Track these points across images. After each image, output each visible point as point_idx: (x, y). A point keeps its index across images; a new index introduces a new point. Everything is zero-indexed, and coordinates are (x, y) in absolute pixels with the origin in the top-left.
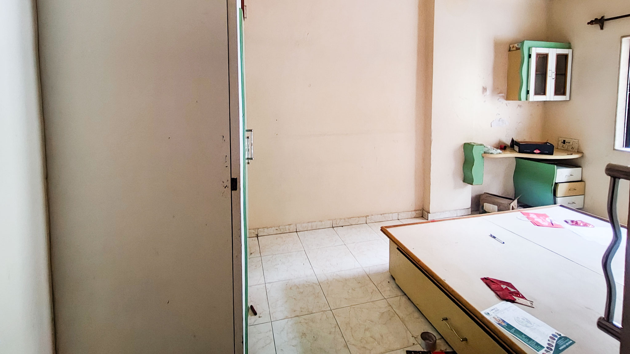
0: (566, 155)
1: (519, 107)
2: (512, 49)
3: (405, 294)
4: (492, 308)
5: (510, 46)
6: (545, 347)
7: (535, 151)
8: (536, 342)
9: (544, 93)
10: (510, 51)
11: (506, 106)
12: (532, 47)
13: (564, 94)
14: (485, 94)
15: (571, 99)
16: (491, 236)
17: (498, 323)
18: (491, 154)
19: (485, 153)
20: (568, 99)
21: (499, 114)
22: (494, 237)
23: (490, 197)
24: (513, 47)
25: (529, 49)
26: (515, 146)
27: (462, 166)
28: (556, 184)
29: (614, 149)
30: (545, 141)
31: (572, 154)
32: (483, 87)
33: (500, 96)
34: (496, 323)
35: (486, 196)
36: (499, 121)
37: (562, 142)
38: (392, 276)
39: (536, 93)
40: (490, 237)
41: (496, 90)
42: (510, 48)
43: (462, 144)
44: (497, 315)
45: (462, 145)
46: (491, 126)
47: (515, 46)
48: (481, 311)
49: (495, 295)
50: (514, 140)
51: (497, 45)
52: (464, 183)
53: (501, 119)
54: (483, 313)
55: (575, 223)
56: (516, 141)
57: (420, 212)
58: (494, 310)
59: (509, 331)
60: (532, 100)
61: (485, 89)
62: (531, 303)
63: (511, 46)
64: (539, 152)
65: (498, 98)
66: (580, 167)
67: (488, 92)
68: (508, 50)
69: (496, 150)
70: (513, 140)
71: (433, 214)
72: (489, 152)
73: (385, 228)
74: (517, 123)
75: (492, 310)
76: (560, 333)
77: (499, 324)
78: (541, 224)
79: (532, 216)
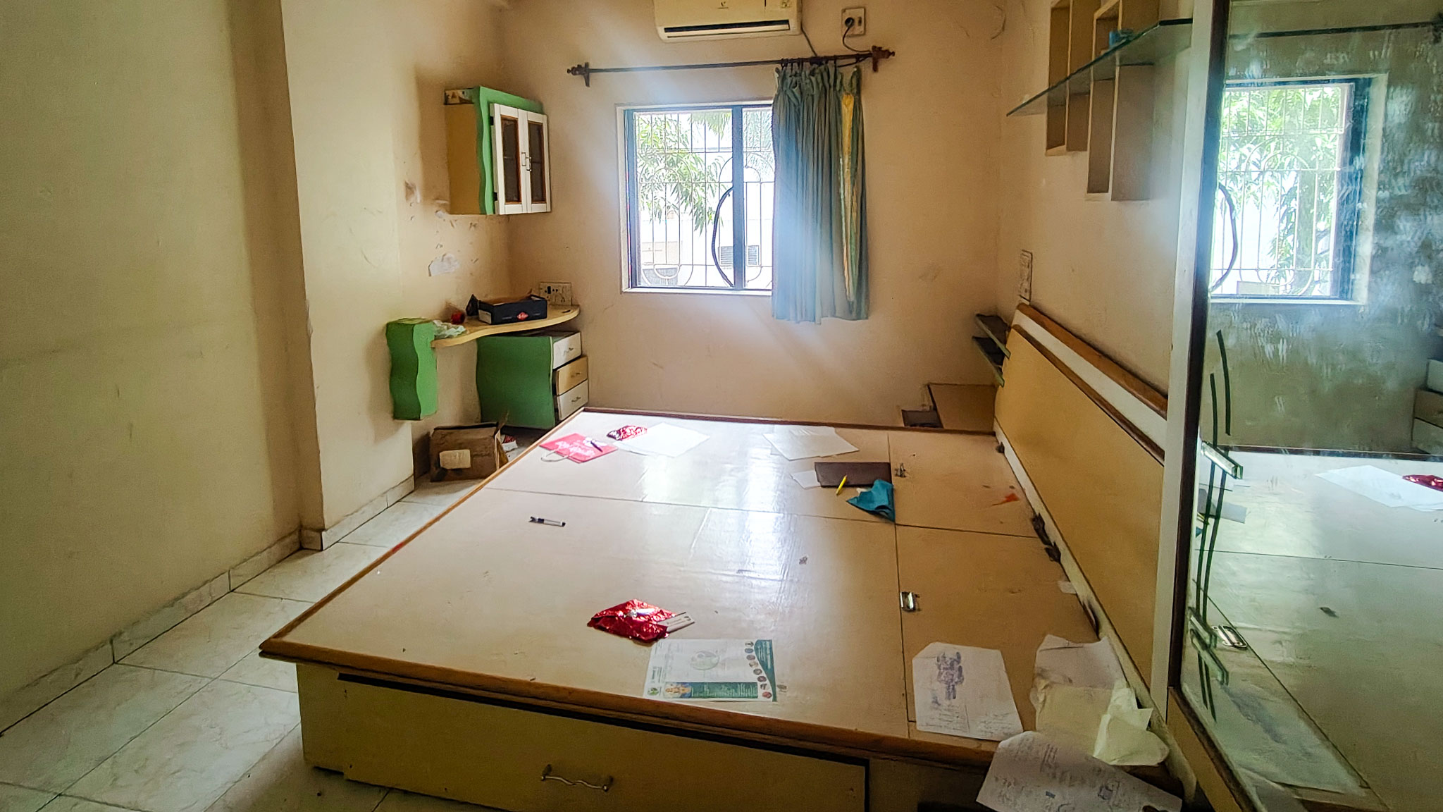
0: (561, 316)
1: (473, 228)
2: (451, 100)
3: (391, 790)
4: (650, 673)
5: (445, 94)
6: (757, 681)
7: (520, 317)
8: (743, 683)
9: (519, 200)
10: (446, 103)
11: (451, 227)
12: (493, 103)
13: (543, 200)
14: (412, 199)
15: (553, 210)
16: (533, 520)
17: (680, 695)
18: (448, 337)
19: (436, 338)
20: (549, 210)
21: (441, 246)
22: (541, 521)
23: (451, 433)
24: (453, 96)
25: (490, 104)
26: (479, 311)
27: (388, 382)
28: (555, 370)
29: (621, 292)
30: (526, 294)
31: (569, 311)
32: (406, 184)
33: (441, 206)
34: (677, 698)
35: (440, 437)
36: (443, 260)
37: (546, 292)
38: (318, 769)
39: (508, 200)
40: (532, 524)
41: (431, 194)
42: (446, 97)
43: (382, 328)
44: (667, 680)
45: (383, 330)
46: (430, 275)
47: (456, 94)
48: (642, 695)
49: (635, 643)
50: (476, 299)
51: (423, 84)
52: (396, 421)
53: (445, 257)
54: (646, 696)
55: (622, 433)
56: (480, 301)
57: (295, 537)
58: (656, 674)
59: (701, 697)
60: (503, 214)
61: (409, 189)
62: (685, 615)
63: (449, 93)
64: (525, 316)
65: (435, 209)
66: (578, 332)
67: (418, 196)
68: (443, 101)
69: (456, 328)
70: (473, 300)
71: (332, 529)
72: (444, 335)
73: (278, 640)
74: (472, 260)
75: (653, 678)
76: (749, 641)
77: (683, 696)
78: (585, 456)
79: (562, 445)
